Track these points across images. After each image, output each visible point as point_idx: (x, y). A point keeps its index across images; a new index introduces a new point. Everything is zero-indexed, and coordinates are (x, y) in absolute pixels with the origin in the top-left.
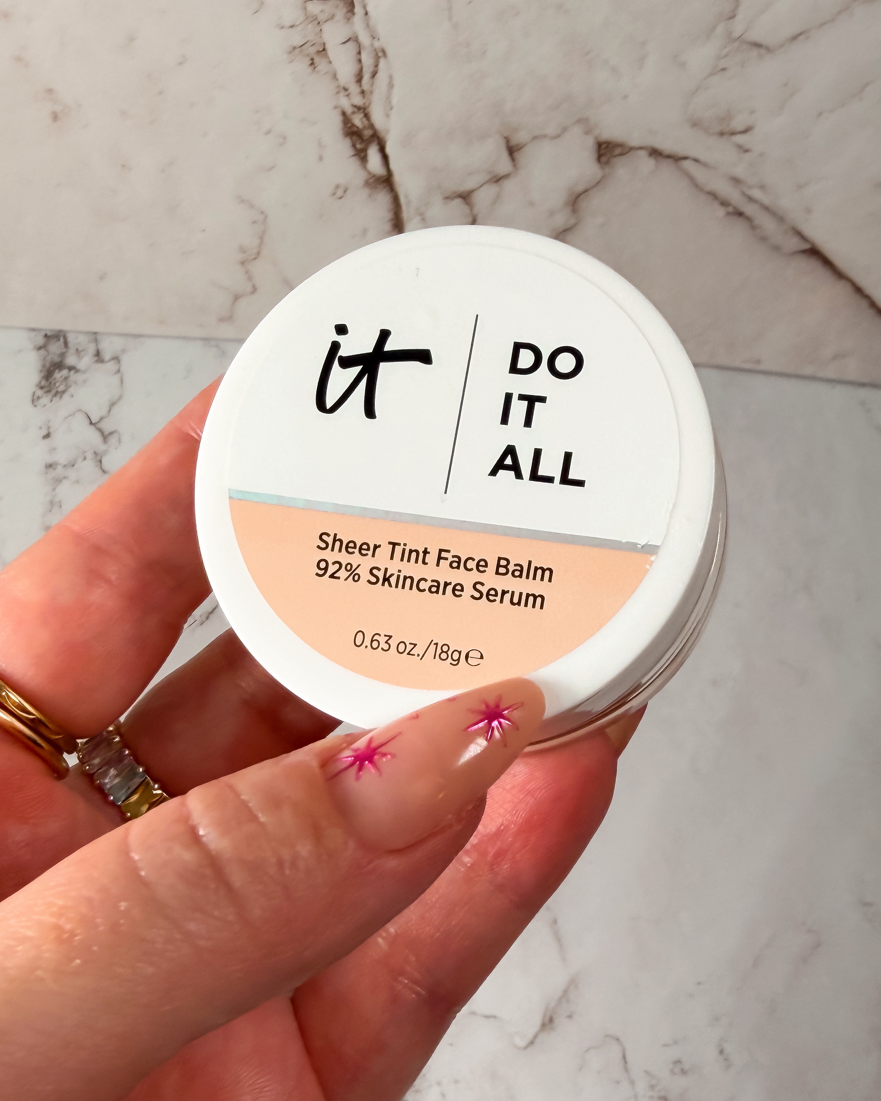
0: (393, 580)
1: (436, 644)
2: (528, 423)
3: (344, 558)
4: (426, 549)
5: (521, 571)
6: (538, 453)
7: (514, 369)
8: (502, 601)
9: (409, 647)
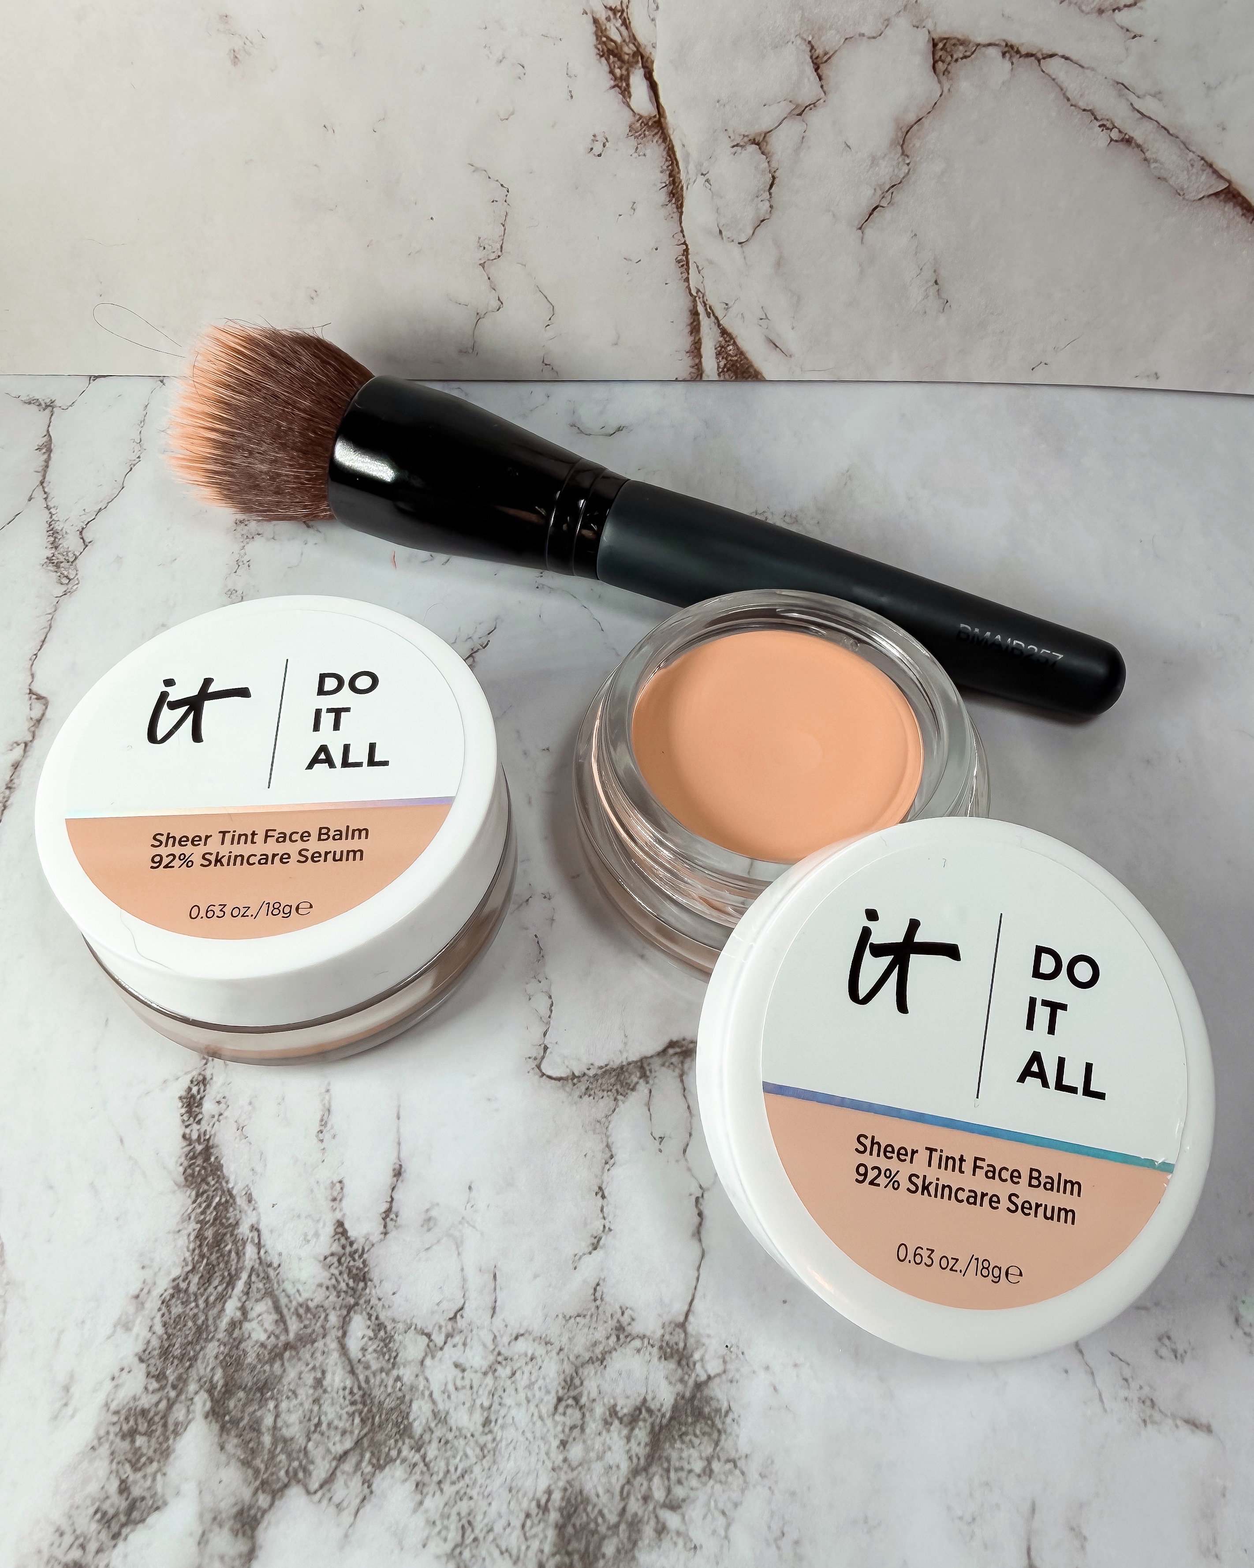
0: (932, 1189)
1: (977, 1259)
2: (1051, 1030)
3: (883, 1163)
4: (962, 1156)
5: (1052, 1184)
6: (1061, 1062)
7: (1037, 974)
8: (1036, 1216)
9: (952, 1262)
